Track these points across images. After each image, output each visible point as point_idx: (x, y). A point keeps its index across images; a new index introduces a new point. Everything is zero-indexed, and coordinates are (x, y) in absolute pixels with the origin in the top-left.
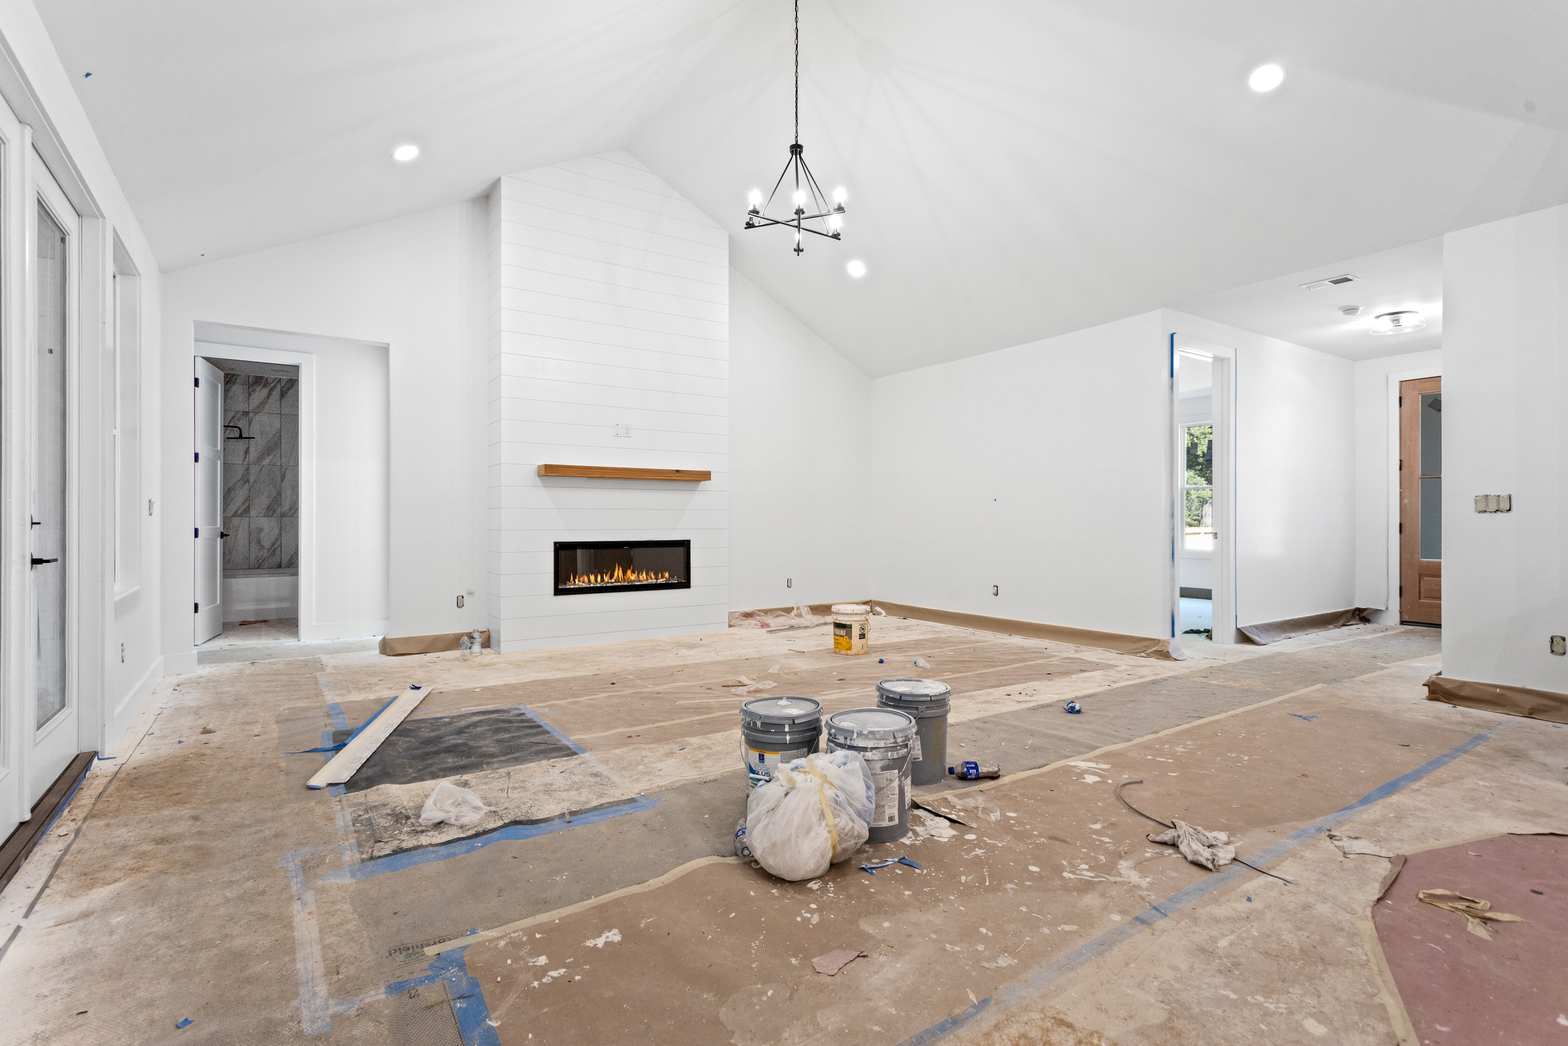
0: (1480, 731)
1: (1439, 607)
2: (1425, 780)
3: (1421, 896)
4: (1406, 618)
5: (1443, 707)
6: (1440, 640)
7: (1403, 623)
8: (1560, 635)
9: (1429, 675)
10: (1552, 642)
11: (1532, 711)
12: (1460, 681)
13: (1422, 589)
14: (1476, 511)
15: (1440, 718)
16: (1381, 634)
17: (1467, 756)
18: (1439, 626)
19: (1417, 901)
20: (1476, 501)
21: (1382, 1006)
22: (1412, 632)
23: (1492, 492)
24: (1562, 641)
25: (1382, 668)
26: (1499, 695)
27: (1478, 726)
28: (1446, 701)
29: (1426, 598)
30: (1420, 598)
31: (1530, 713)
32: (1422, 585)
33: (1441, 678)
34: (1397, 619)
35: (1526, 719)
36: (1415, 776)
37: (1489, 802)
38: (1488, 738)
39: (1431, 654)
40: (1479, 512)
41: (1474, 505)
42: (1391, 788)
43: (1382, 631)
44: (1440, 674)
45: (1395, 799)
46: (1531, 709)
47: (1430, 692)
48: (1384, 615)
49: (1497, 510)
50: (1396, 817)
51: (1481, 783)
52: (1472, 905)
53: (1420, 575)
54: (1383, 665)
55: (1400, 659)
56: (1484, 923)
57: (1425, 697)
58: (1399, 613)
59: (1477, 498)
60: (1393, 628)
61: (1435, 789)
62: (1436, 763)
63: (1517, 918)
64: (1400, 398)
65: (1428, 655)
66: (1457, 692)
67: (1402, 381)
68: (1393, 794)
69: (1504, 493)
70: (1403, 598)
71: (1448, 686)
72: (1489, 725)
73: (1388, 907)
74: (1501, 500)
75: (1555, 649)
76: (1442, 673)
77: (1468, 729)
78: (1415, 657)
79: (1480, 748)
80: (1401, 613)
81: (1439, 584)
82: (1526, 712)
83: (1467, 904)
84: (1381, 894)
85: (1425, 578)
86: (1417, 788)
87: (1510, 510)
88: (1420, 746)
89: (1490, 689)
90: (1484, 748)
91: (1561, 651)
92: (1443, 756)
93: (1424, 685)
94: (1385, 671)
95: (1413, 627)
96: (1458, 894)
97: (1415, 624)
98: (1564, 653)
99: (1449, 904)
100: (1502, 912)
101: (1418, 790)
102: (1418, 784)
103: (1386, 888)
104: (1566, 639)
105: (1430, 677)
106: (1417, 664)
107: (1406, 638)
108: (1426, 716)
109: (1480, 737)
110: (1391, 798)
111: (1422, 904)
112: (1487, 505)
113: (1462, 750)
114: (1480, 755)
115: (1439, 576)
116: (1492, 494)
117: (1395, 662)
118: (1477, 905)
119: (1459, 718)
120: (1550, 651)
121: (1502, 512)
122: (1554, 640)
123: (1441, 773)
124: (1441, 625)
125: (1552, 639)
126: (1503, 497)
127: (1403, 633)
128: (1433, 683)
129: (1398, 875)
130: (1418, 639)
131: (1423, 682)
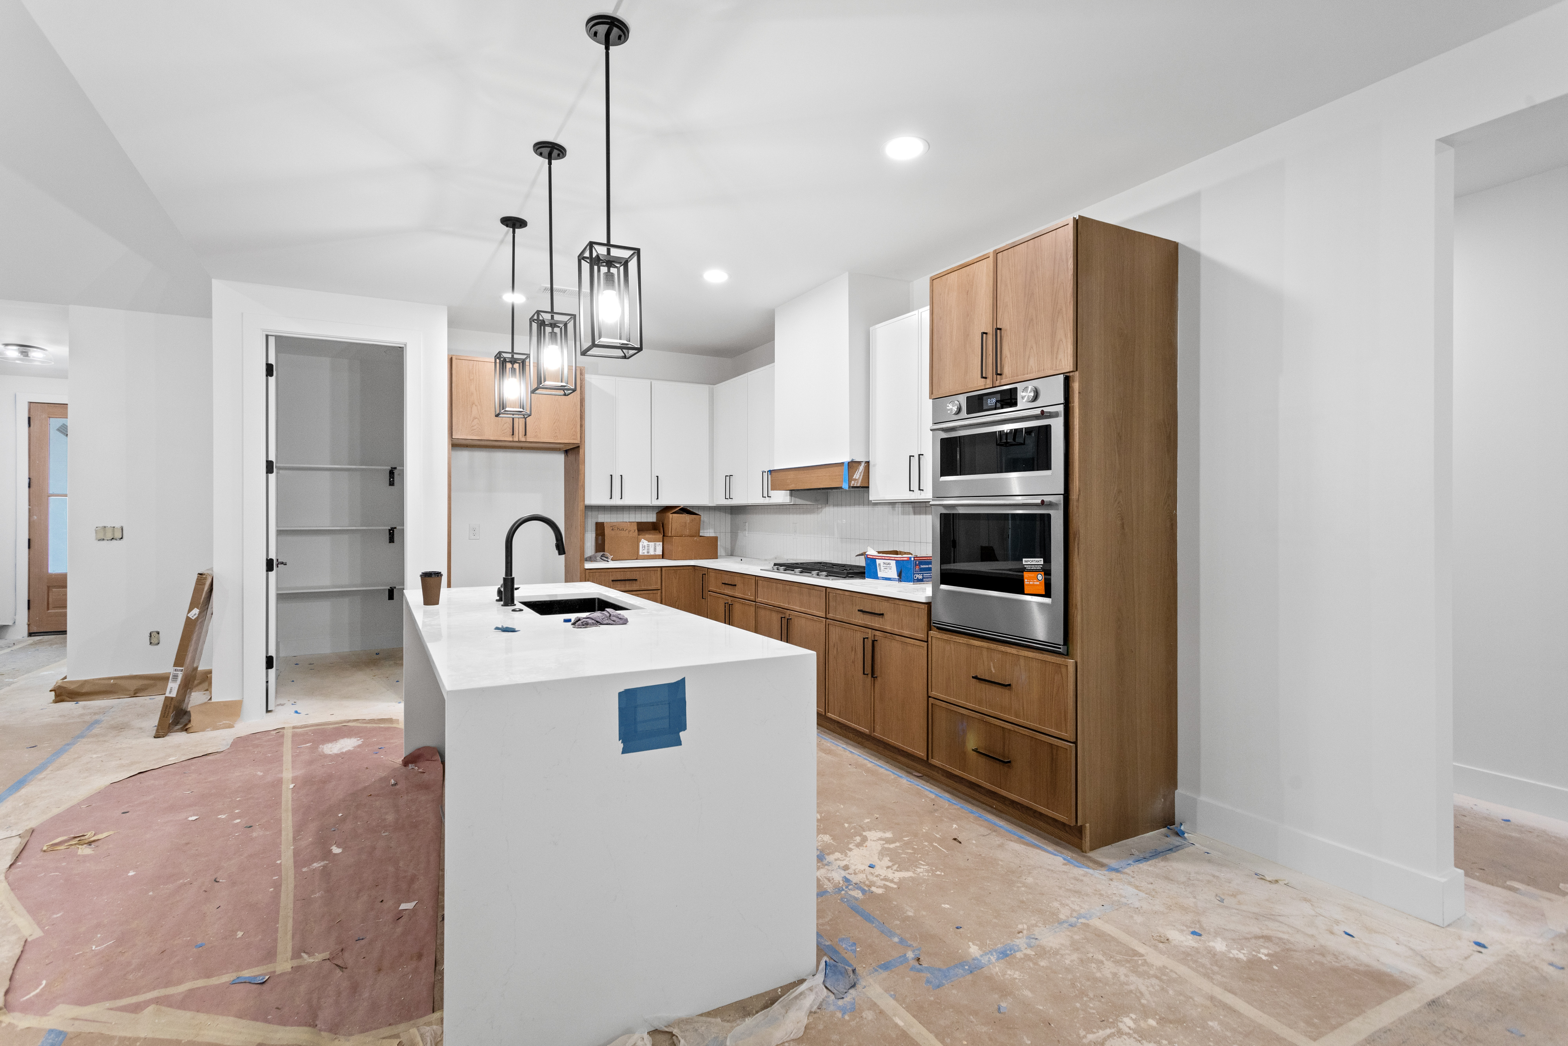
0: (97, 717)
1: (65, 615)
2: (50, 768)
3: (45, 848)
4: (35, 629)
5: (67, 706)
6: (66, 646)
7: (30, 634)
8: (156, 630)
9: (56, 681)
10: (151, 636)
11: (136, 692)
12: (82, 681)
13: (50, 600)
14: (96, 539)
15: (64, 716)
16: (9, 650)
17: (85, 740)
18: (64, 632)
19: (42, 853)
20: (96, 532)
21: (15, 926)
22: (40, 642)
23: (109, 525)
24: (157, 635)
25: (9, 684)
26: (113, 685)
27: (95, 714)
28: (71, 700)
29: (55, 607)
30: (48, 609)
31: (135, 694)
32: (50, 596)
33: (66, 682)
34: (25, 632)
35: (132, 698)
36: (42, 768)
37: (99, 768)
38: (103, 721)
39: (59, 661)
40: (99, 540)
41: (94, 534)
42: (21, 783)
43: (9, 647)
44: (65, 678)
45: (23, 791)
46: (136, 689)
47: (56, 696)
48: (10, 630)
49: (113, 539)
50: (25, 804)
51: (94, 756)
52: (82, 838)
53: (48, 587)
54: (11, 680)
55: (28, 672)
56: (89, 845)
57: (52, 701)
58: (27, 626)
59: (97, 529)
60: (20, 642)
61: (58, 772)
62: (58, 753)
63: (111, 833)
64: (29, 418)
65: (56, 662)
66: (79, 690)
67: (31, 403)
68: (22, 788)
69: (118, 525)
70: (31, 611)
71: (72, 687)
72: (103, 711)
73: (20, 867)
74: (115, 530)
75: (152, 641)
76: (67, 677)
77: (87, 718)
78: (43, 666)
79: (96, 731)
80: (29, 625)
81: (65, 595)
82: (132, 693)
83: (79, 839)
84: (13, 861)
85: (54, 590)
86: (44, 776)
87: (122, 538)
88: (47, 744)
89: (106, 682)
90: (99, 729)
91: (157, 642)
92: (65, 745)
93: (51, 691)
94: (13, 686)
95: (41, 638)
96: (73, 836)
97: (42, 634)
98: (159, 643)
99: (66, 844)
100: (102, 833)
101: (44, 778)
102: (45, 773)
103: (17, 855)
104: (160, 633)
105: (57, 683)
106: (44, 673)
107: (34, 649)
108: (52, 717)
109: (97, 722)
110: (21, 792)
111: (45, 853)
112: (105, 534)
113: (81, 736)
114: (96, 735)
115: (65, 587)
116: (109, 526)
117: (23, 675)
118: (85, 837)
119: (81, 711)
120: (149, 643)
121: (116, 540)
122: (152, 635)
123: (65, 758)
124: (66, 631)
125: (150, 634)
126: (117, 528)
127: (31, 644)
128: (60, 687)
129: (26, 844)
130: (46, 647)
131: (51, 688)
